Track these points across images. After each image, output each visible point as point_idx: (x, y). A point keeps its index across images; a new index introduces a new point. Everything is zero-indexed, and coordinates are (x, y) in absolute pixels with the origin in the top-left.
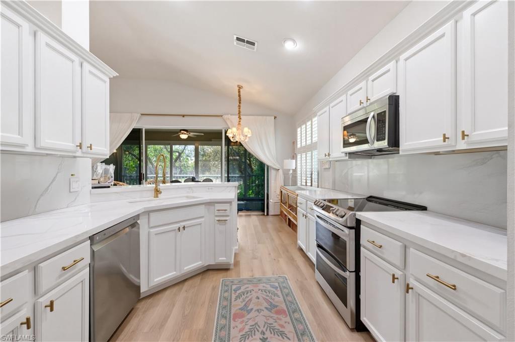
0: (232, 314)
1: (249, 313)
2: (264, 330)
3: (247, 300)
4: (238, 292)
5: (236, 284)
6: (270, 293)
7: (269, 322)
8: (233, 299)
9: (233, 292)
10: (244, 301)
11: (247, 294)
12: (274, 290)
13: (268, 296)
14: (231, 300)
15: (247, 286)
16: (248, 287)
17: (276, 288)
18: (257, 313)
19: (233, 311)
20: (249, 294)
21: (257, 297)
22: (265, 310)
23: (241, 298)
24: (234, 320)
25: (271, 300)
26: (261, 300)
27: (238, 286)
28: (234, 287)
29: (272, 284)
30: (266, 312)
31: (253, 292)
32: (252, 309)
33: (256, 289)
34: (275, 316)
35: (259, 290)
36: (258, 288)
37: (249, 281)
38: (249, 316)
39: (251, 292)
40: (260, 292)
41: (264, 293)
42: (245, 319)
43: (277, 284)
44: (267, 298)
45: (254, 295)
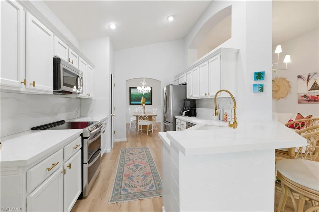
0: (151, 174)
1: (143, 174)
2: (136, 169)
3: (144, 181)
4: (151, 185)
5: (153, 190)
6: (130, 185)
7: (134, 172)
8: (153, 180)
9: (154, 185)
10: (146, 180)
11: (145, 184)
12: (126, 188)
13: (132, 184)
14: (154, 180)
15: (146, 190)
16: (144, 188)
17: (124, 189)
18: (139, 175)
19: (151, 175)
20: (143, 184)
21: (138, 183)
22: (134, 176)
23: (148, 181)
24: (150, 172)
25: (130, 181)
26: (136, 181)
27: (152, 189)
28: (154, 188)
29: (126, 193)
30: (134, 175)
31: (141, 185)
32: (142, 176)
33: (139, 187)
34: (130, 174)
35: (136, 187)
36: (138, 188)
37: (144, 195)
38: (143, 173)
39: (142, 185)
40: (136, 186)
41: (133, 185)
42: (145, 173)
43: (122, 192)
44: (132, 182)
45: (140, 184)
